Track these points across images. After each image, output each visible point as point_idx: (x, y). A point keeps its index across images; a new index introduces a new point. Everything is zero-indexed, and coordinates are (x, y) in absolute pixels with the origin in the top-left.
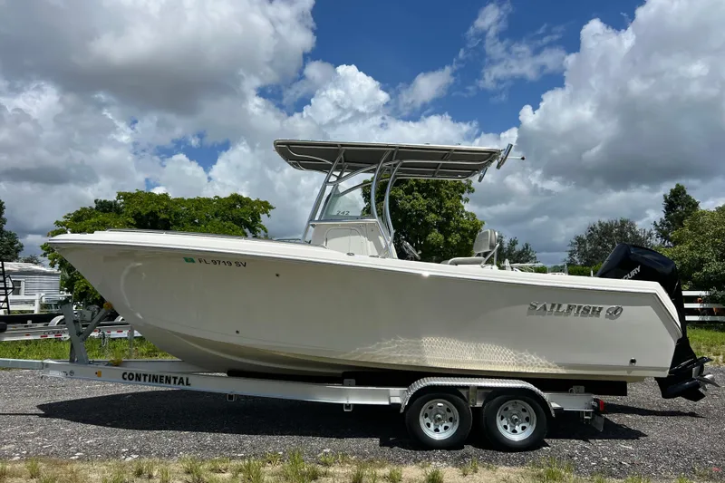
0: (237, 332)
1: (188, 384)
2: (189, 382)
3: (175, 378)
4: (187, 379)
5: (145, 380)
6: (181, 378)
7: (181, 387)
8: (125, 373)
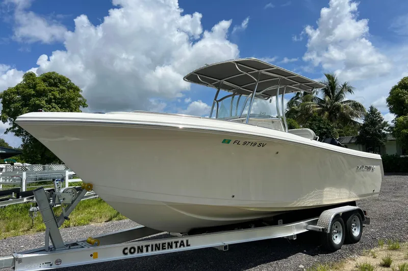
0: (233, 196)
1: (188, 245)
2: (189, 243)
3: (176, 243)
4: (187, 241)
5: (147, 251)
6: (182, 242)
7: (182, 249)
8: (126, 248)
